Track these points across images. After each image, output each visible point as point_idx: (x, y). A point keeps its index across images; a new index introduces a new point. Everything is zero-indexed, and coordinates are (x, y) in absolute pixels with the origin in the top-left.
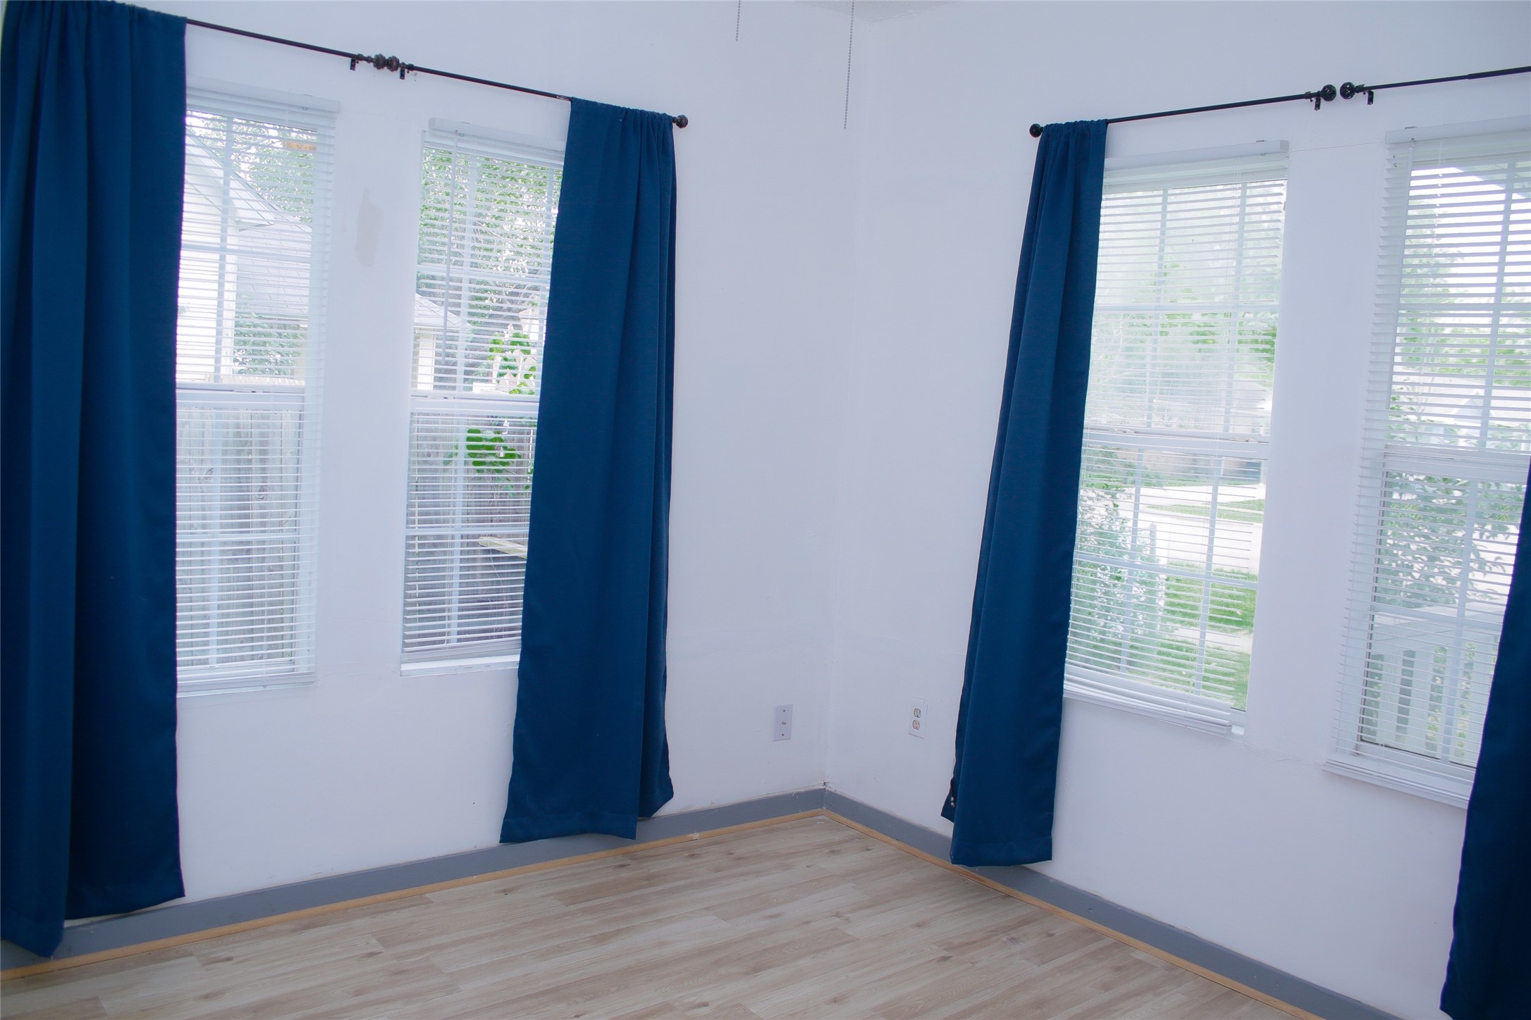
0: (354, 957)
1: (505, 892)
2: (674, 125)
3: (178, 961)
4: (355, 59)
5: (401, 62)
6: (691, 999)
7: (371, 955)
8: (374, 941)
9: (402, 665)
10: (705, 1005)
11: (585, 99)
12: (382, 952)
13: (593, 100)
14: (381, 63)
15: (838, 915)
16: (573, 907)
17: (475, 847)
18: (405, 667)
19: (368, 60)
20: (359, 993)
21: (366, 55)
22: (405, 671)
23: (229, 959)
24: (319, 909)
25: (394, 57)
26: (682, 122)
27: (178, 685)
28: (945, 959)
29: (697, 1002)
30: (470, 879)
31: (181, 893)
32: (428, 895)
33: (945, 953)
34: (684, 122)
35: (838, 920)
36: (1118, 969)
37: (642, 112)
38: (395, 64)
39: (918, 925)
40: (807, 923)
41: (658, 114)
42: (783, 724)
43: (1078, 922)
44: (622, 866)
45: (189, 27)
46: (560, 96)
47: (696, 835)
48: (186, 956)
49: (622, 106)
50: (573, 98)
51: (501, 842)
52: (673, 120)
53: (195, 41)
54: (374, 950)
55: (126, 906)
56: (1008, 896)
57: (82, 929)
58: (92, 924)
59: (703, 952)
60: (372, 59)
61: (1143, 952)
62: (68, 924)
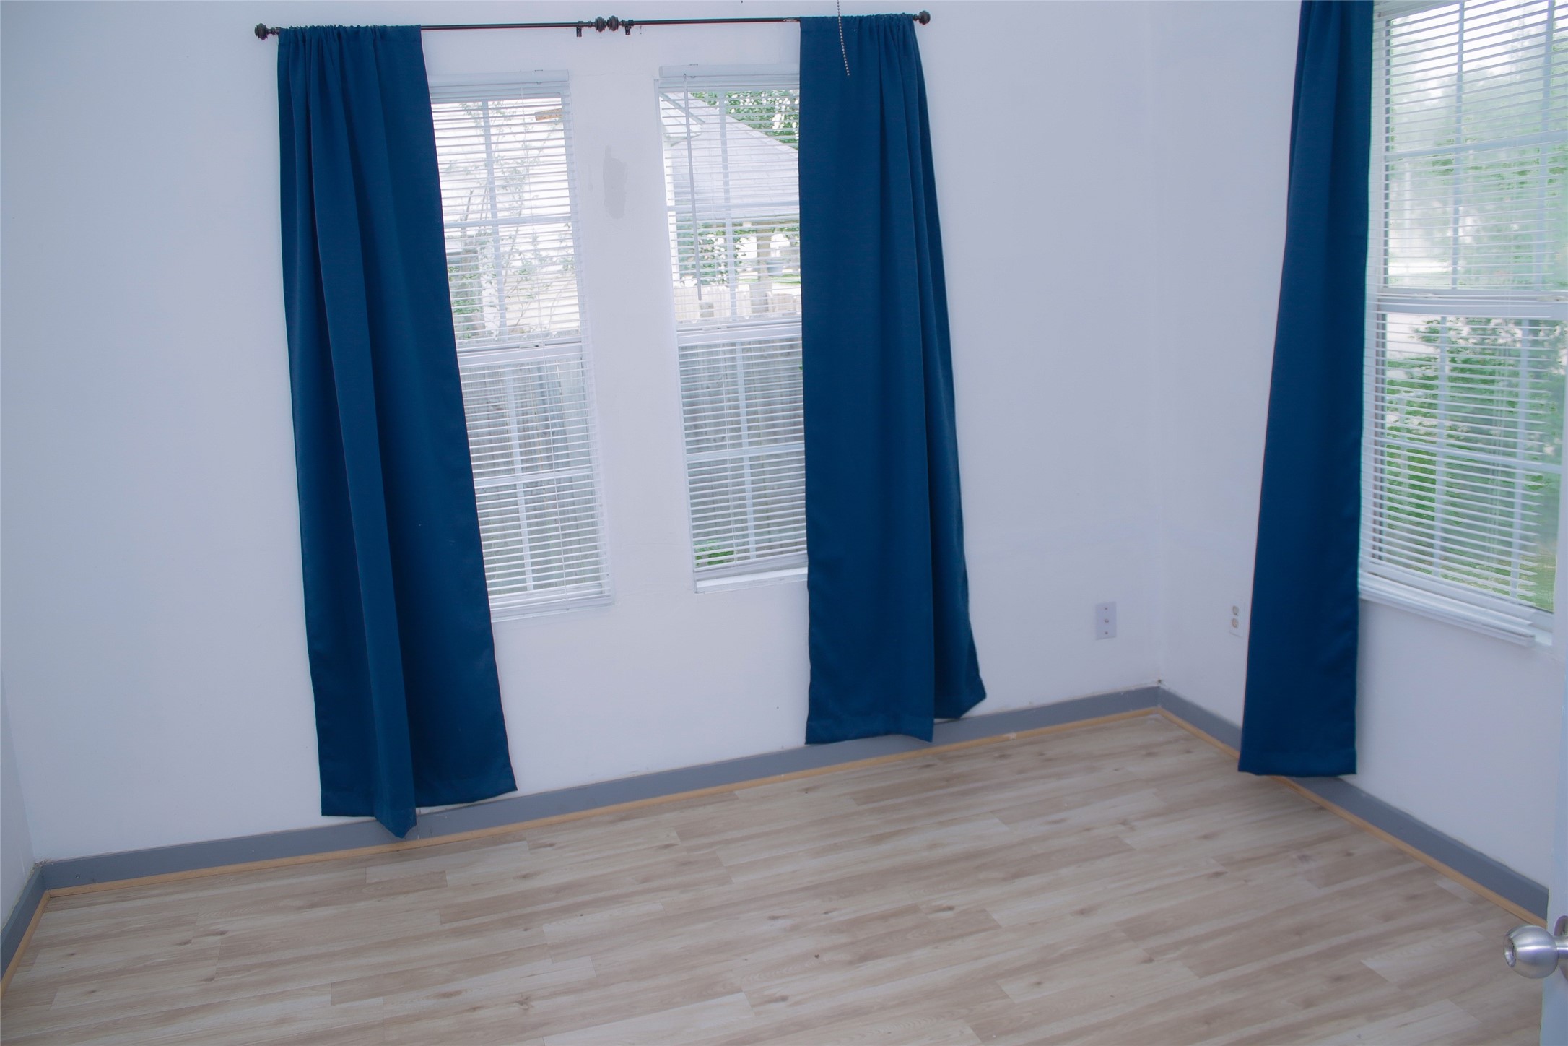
0: (652, 847)
1: (807, 790)
2: (917, 24)
3: (511, 845)
4: (579, 27)
5: (620, 20)
6: (938, 903)
7: (667, 846)
8: (674, 834)
9: (698, 583)
10: (950, 908)
11: (815, 16)
12: (676, 845)
13: (823, 16)
14: (600, 25)
15: (1124, 823)
16: (865, 807)
17: (782, 747)
18: (701, 585)
19: (590, 25)
20: (646, 880)
21: (586, 21)
22: (700, 588)
23: (551, 845)
24: (636, 803)
25: (613, 17)
26: (924, 18)
27: (491, 612)
28: (1218, 874)
29: (944, 906)
30: (778, 777)
31: (514, 788)
32: (736, 792)
33: (1220, 869)
34: (926, 18)
35: (1122, 827)
36: (1413, 897)
37: (878, 17)
38: (614, 23)
39: (1206, 837)
40: (1088, 830)
41: (896, 15)
42: (1105, 621)
43: (1387, 841)
44: (928, 766)
45: (422, 32)
46: (787, 19)
47: (1013, 735)
48: (520, 840)
49: (855, 15)
50: (801, 17)
51: (807, 743)
52: (915, 18)
53: (431, 44)
54: (672, 842)
55: (469, 796)
56: (1322, 808)
57: (438, 815)
58: (447, 811)
59: (969, 856)
60: (592, 23)
61: (1452, 882)
62: (418, 810)
